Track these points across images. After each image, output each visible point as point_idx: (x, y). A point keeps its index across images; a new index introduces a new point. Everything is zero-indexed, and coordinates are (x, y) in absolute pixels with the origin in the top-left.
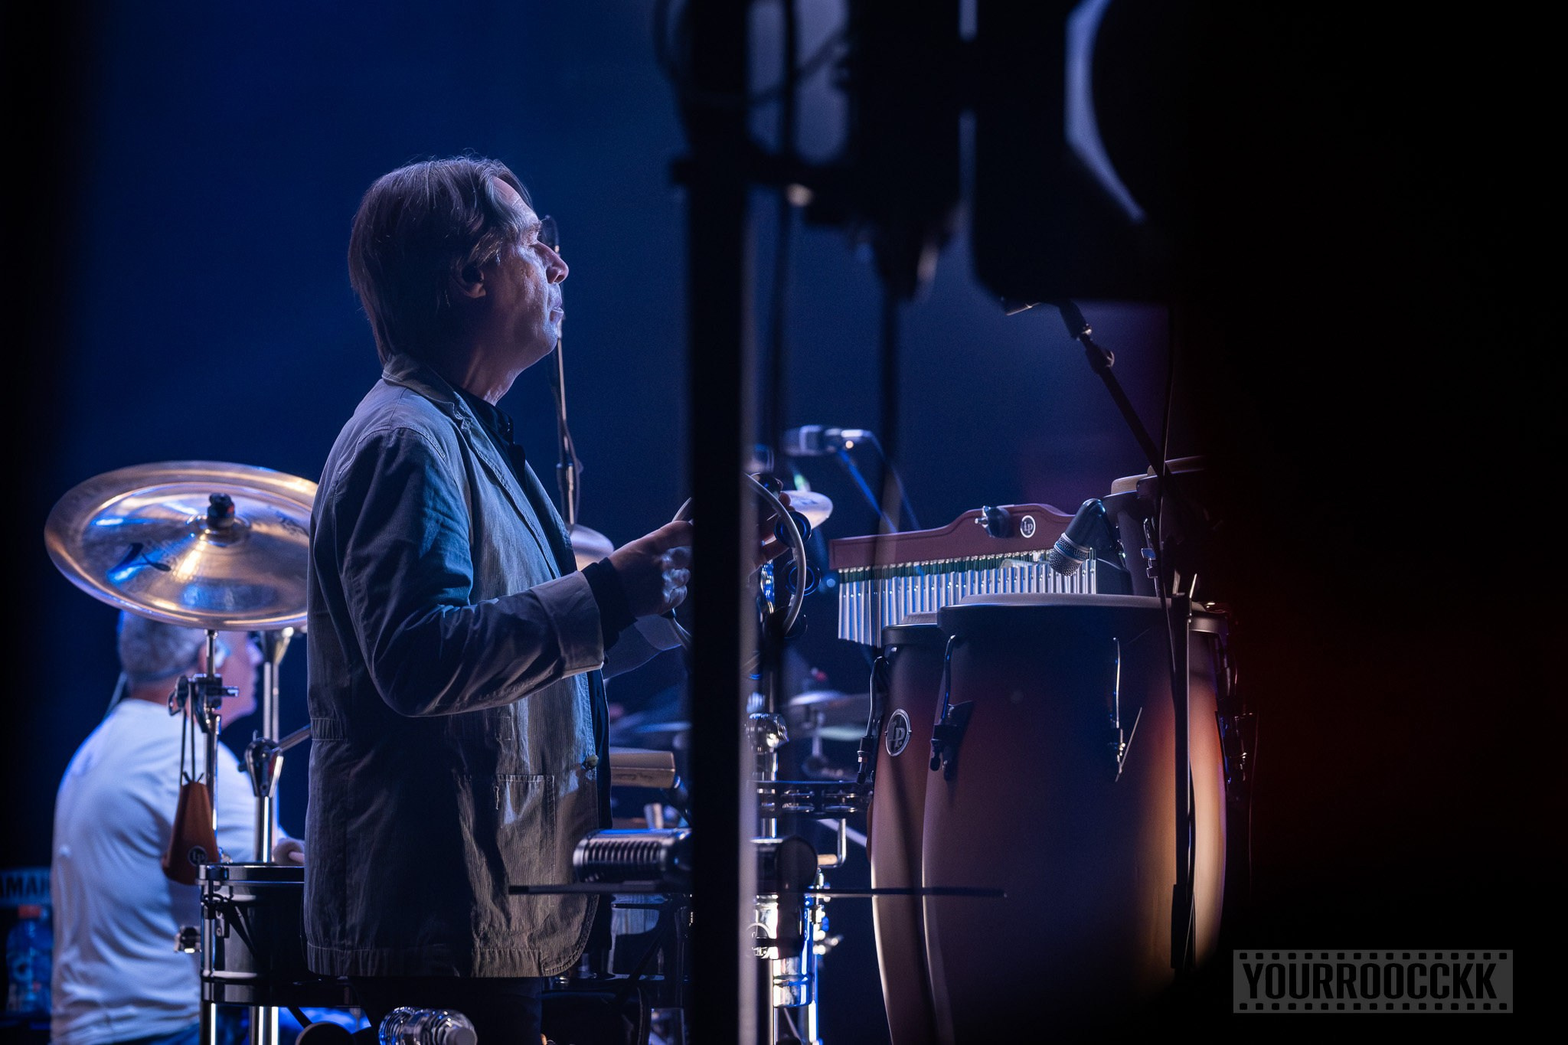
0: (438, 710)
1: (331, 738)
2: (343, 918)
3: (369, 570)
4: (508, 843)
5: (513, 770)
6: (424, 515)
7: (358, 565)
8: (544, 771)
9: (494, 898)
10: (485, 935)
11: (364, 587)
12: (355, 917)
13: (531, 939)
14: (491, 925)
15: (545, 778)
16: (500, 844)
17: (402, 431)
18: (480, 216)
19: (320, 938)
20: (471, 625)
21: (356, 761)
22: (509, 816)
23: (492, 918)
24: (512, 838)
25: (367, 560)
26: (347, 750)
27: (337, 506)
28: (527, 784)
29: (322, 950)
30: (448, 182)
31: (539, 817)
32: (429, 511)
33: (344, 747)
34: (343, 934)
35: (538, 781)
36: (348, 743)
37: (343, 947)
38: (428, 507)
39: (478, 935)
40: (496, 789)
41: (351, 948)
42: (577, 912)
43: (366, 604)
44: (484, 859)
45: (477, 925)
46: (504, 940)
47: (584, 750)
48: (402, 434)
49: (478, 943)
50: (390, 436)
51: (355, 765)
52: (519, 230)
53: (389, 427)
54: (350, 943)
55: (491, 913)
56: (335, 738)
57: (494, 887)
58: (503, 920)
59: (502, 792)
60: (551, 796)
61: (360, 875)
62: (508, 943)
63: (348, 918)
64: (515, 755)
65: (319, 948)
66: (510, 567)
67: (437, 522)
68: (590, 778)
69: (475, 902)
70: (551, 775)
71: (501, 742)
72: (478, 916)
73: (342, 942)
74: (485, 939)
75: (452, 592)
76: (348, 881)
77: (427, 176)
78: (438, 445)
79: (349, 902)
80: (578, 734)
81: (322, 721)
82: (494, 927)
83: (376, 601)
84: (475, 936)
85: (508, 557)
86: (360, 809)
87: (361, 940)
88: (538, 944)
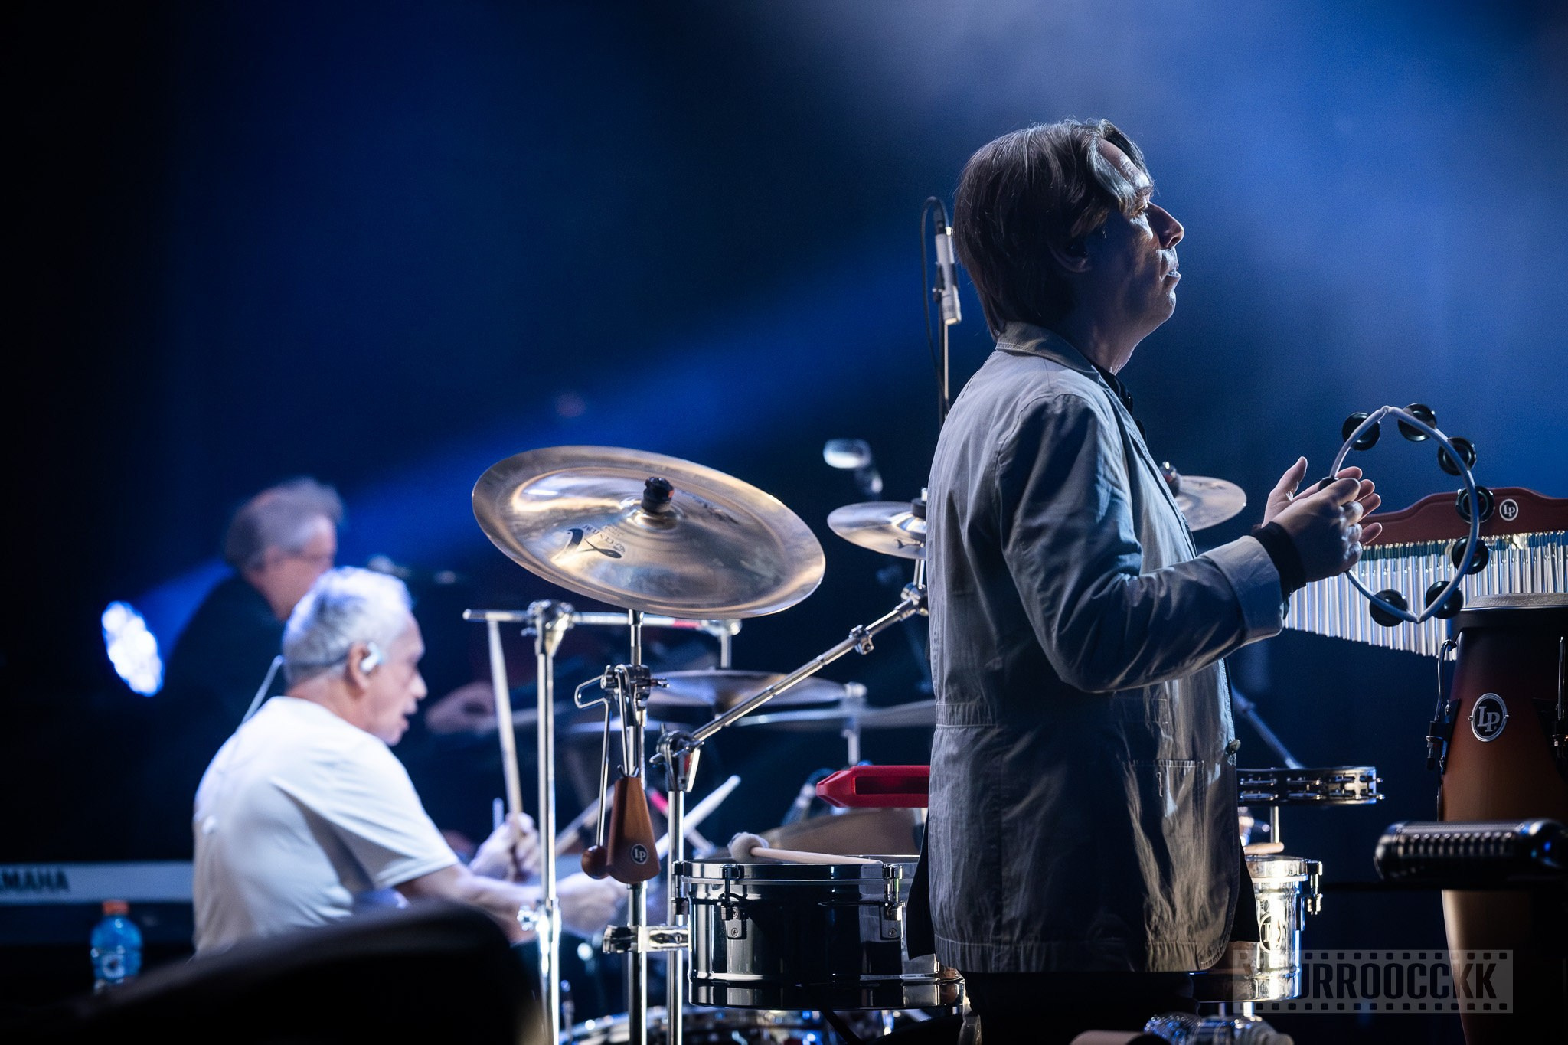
0: (1123, 683)
1: (977, 723)
2: (998, 911)
3: (1043, 541)
4: (1172, 831)
5: (1170, 755)
6: (1097, 481)
7: (1030, 536)
8: (1194, 757)
9: (1162, 888)
10: (1156, 927)
11: (1038, 559)
12: (1016, 907)
13: (1190, 932)
14: (1161, 917)
15: (1196, 764)
16: (1166, 830)
17: (1067, 397)
18: (1081, 187)
19: (968, 934)
20: (1156, 593)
21: (1010, 746)
22: (1171, 807)
23: (1162, 909)
24: (1174, 825)
25: (1040, 531)
26: (999, 735)
27: (1003, 477)
28: (1183, 770)
29: (970, 947)
30: (1048, 151)
31: (1191, 804)
32: (1101, 479)
33: (995, 732)
34: (999, 929)
35: (1191, 766)
36: (999, 727)
37: (999, 942)
38: (1100, 474)
39: (1150, 927)
40: (1159, 775)
41: (1010, 943)
42: (1221, 905)
43: (1041, 576)
44: (1151, 848)
45: (1149, 917)
46: (1171, 933)
47: (1227, 736)
48: (1068, 401)
49: (1151, 936)
50: (1055, 403)
51: (1008, 750)
52: (1123, 199)
53: (1050, 394)
54: (1007, 938)
55: (1161, 905)
56: (982, 723)
57: (1161, 879)
58: (1170, 913)
59: (1164, 779)
60: (1201, 782)
61: (1021, 864)
62: (1174, 936)
63: (1005, 911)
64: (1172, 739)
65: (967, 944)
66: (1164, 541)
67: (1108, 491)
68: (1231, 764)
69: (1147, 893)
70: (1201, 761)
71: (1160, 725)
72: (1150, 908)
73: (998, 937)
74: (1156, 932)
75: (1129, 560)
76: (1004, 874)
77: (1026, 147)
78: (1102, 412)
79: (1006, 894)
80: (1222, 718)
81: (964, 707)
82: (1163, 919)
83: (1055, 573)
84: (1147, 929)
85: (1162, 532)
86: (1015, 800)
87: (1023, 933)
88: (1196, 936)
